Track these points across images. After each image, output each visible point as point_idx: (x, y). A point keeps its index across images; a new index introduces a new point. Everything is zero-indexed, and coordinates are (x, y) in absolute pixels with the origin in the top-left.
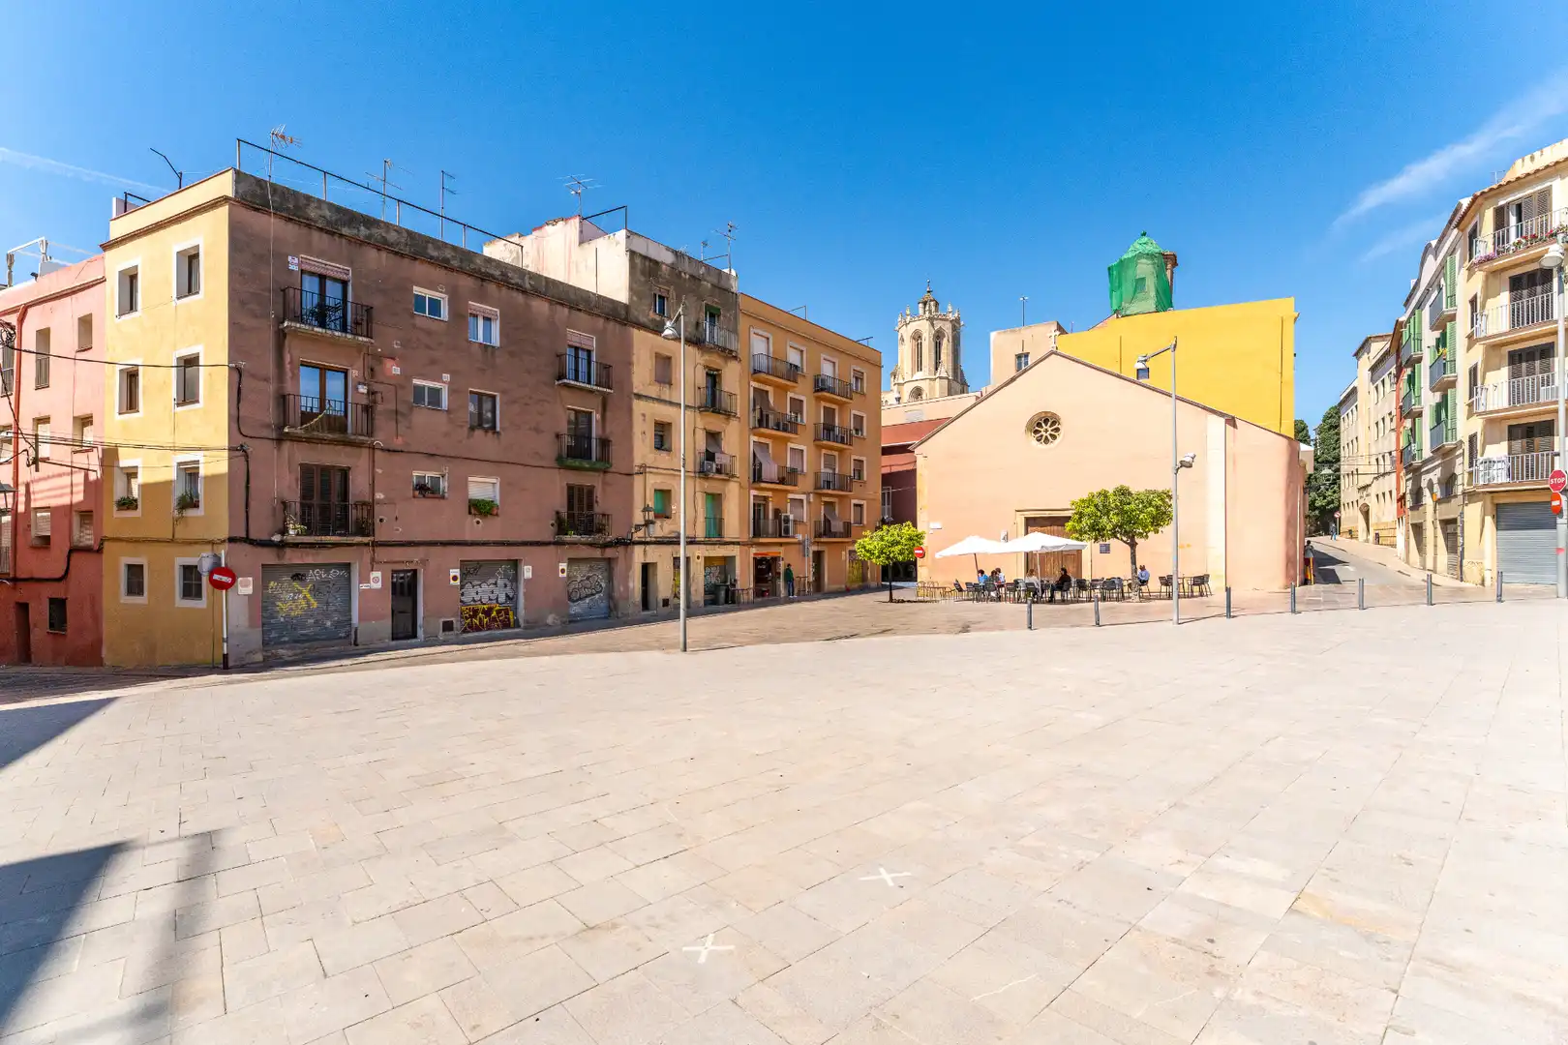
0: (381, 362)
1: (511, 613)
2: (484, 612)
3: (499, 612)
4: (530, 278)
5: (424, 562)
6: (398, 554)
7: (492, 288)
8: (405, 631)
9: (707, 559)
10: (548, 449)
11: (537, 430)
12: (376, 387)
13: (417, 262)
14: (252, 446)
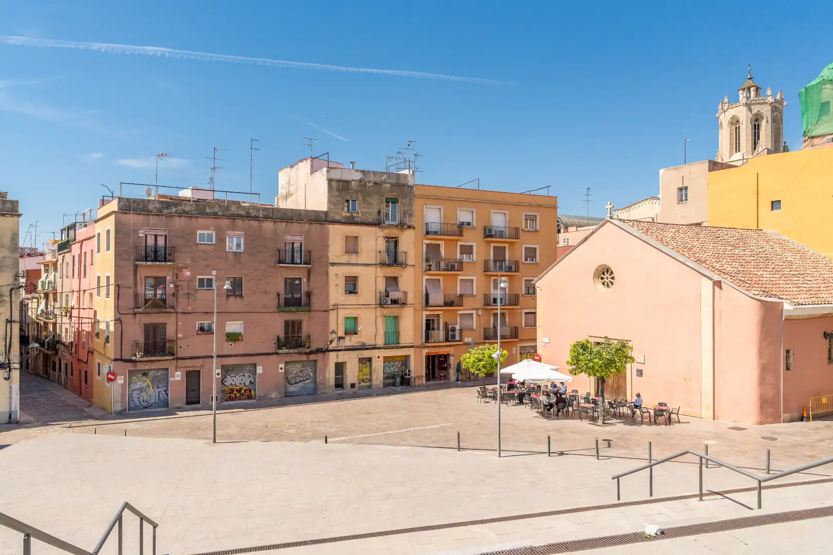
0: (181, 271)
1: (252, 391)
2: (237, 390)
3: (245, 390)
4: (263, 211)
5: (202, 366)
6: (189, 363)
7: (239, 222)
8: (193, 400)
9: (385, 358)
10: (271, 301)
11: (265, 292)
12: (179, 283)
13: (199, 219)
14: (124, 318)
